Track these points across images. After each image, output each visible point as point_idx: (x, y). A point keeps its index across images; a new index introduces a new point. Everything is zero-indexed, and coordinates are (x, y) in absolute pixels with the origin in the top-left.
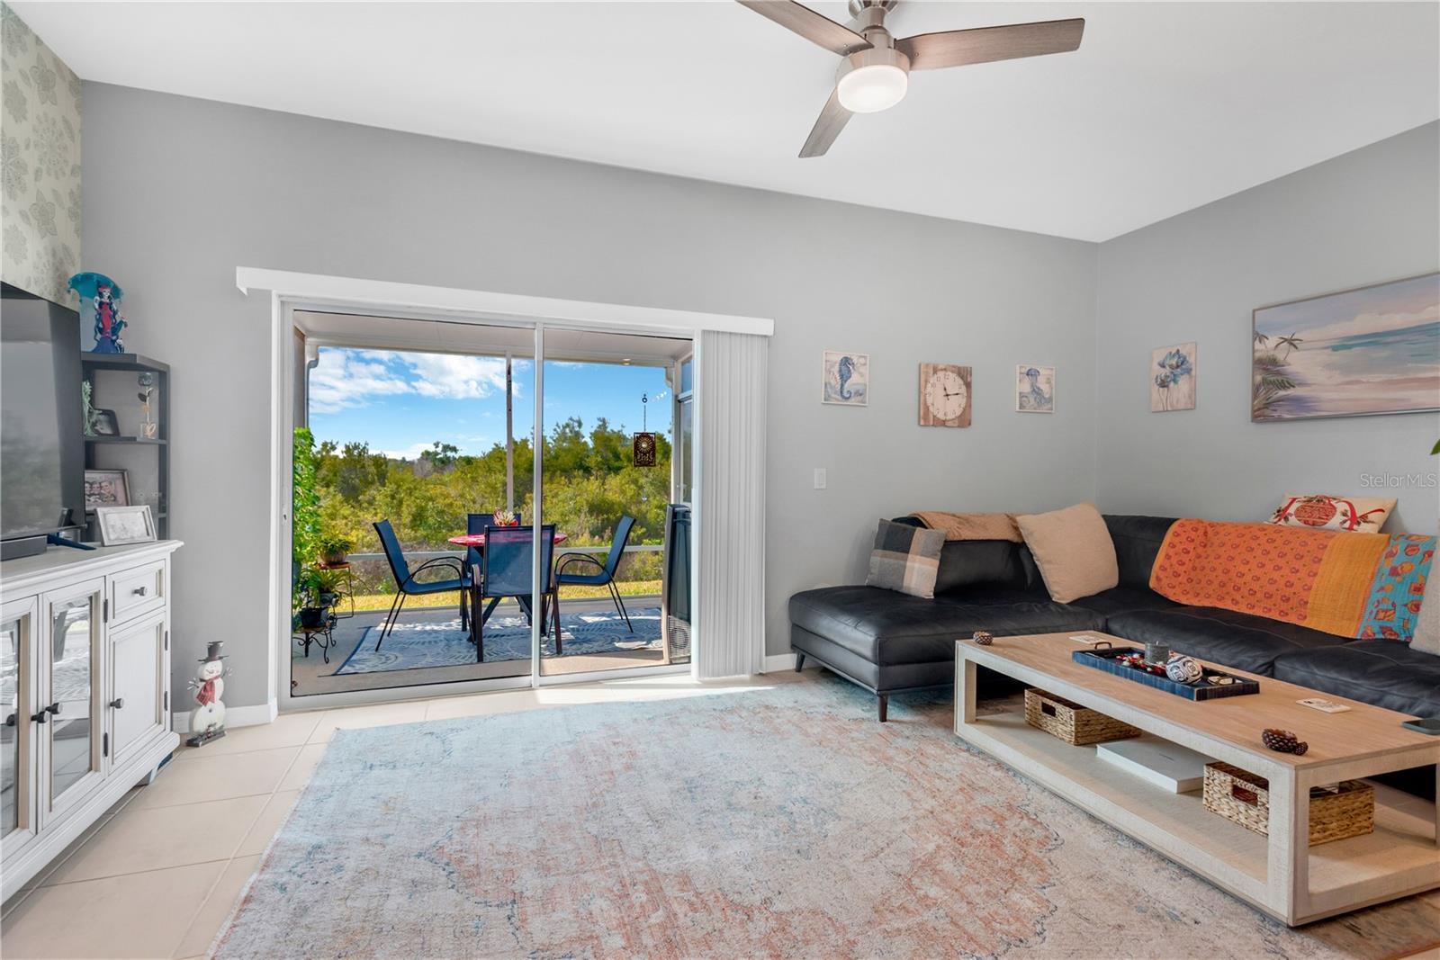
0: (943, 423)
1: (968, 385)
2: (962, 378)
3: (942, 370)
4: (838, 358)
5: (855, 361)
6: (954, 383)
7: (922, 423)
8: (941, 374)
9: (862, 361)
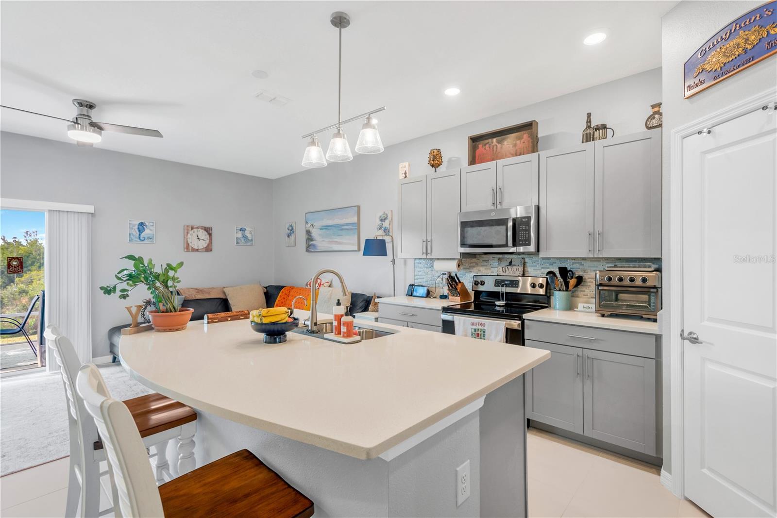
0: (197, 250)
1: (210, 235)
2: (207, 231)
3: (196, 228)
4: (138, 223)
5: (147, 224)
6: (203, 234)
7: (186, 250)
8: (195, 230)
9: (151, 224)
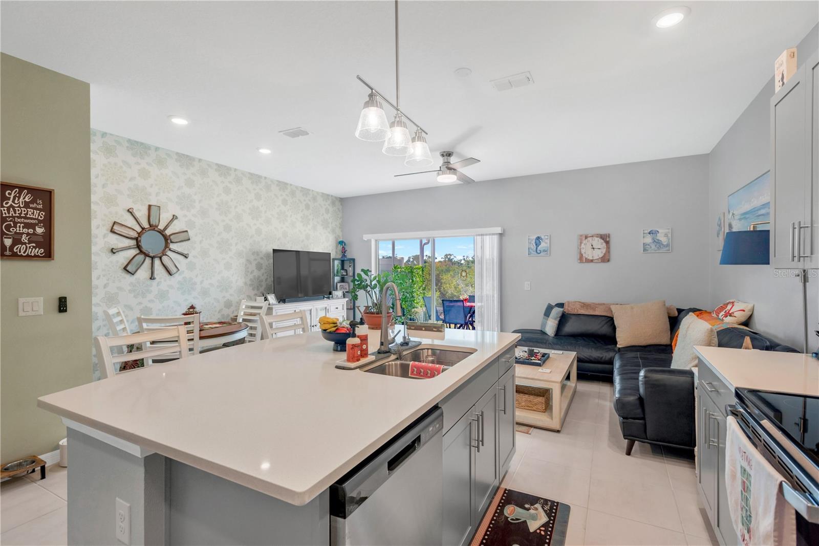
0: (592, 261)
1: (607, 243)
2: (603, 239)
3: (590, 237)
4: (535, 237)
5: (543, 237)
6: (598, 243)
7: (579, 261)
8: (589, 239)
9: (546, 237)
